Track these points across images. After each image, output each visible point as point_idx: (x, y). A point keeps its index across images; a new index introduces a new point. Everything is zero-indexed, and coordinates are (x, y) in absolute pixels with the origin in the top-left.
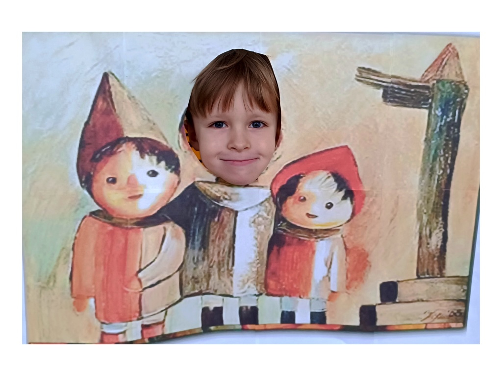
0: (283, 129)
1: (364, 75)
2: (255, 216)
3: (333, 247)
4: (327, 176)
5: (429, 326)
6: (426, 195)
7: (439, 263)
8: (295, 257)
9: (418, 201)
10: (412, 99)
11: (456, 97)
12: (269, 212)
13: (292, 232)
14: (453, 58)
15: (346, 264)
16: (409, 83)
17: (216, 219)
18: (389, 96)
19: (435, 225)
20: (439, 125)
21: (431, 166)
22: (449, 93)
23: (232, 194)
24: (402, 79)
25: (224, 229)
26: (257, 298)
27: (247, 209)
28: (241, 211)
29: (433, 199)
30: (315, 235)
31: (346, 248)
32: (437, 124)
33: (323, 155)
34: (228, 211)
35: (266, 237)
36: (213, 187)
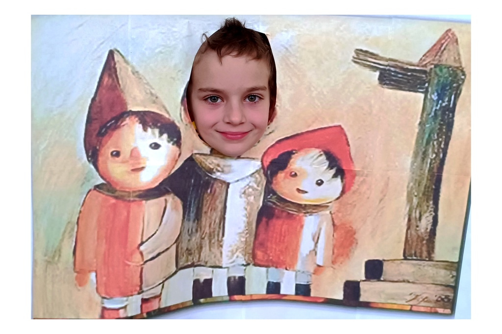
0: (277, 106)
1: (361, 57)
2: (245, 187)
3: (321, 223)
4: (319, 154)
5: (414, 308)
6: (418, 178)
7: (428, 247)
8: (283, 230)
9: (409, 184)
10: (409, 82)
11: (453, 82)
12: (259, 183)
13: (282, 206)
14: (453, 44)
15: (333, 240)
16: (406, 66)
17: (209, 191)
18: (385, 79)
19: (426, 208)
20: (434, 109)
21: (424, 150)
22: (447, 78)
23: (224, 166)
24: (400, 62)
25: (216, 200)
26: (244, 268)
27: (238, 181)
28: (233, 183)
29: (424, 182)
30: (304, 210)
31: (334, 225)
32: (432, 108)
33: (317, 133)
34: (221, 183)
35: (255, 208)
36: (208, 159)
